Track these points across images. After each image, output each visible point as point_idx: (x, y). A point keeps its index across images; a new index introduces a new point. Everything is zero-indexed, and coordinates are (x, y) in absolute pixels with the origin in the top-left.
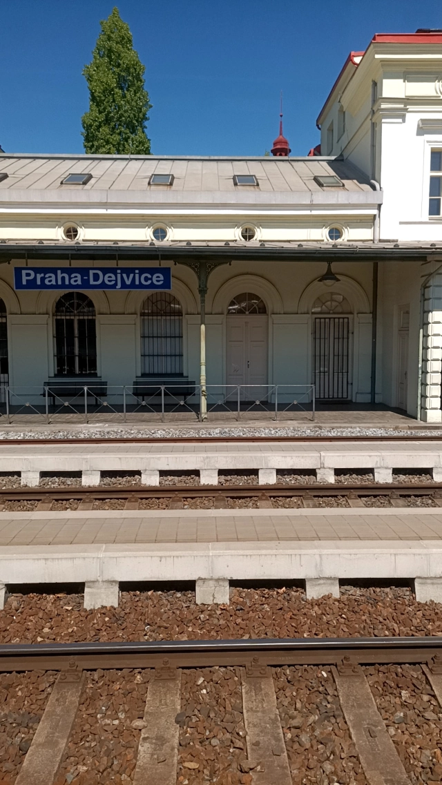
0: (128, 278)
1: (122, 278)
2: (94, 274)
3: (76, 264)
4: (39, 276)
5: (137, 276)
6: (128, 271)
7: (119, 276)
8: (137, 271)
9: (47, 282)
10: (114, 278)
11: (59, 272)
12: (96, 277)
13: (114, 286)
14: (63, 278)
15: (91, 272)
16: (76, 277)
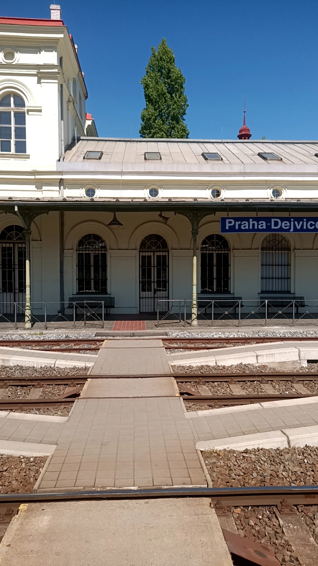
0: (299, 224)
1: (294, 224)
2: (275, 221)
3: (261, 214)
4: (237, 223)
5: (305, 223)
6: (299, 220)
7: (292, 223)
8: (305, 220)
9: (242, 227)
10: (288, 224)
11: (251, 220)
12: (276, 224)
13: (288, 230)
14: (253, 225)
15: (273, 220)
16: (262, 223)
